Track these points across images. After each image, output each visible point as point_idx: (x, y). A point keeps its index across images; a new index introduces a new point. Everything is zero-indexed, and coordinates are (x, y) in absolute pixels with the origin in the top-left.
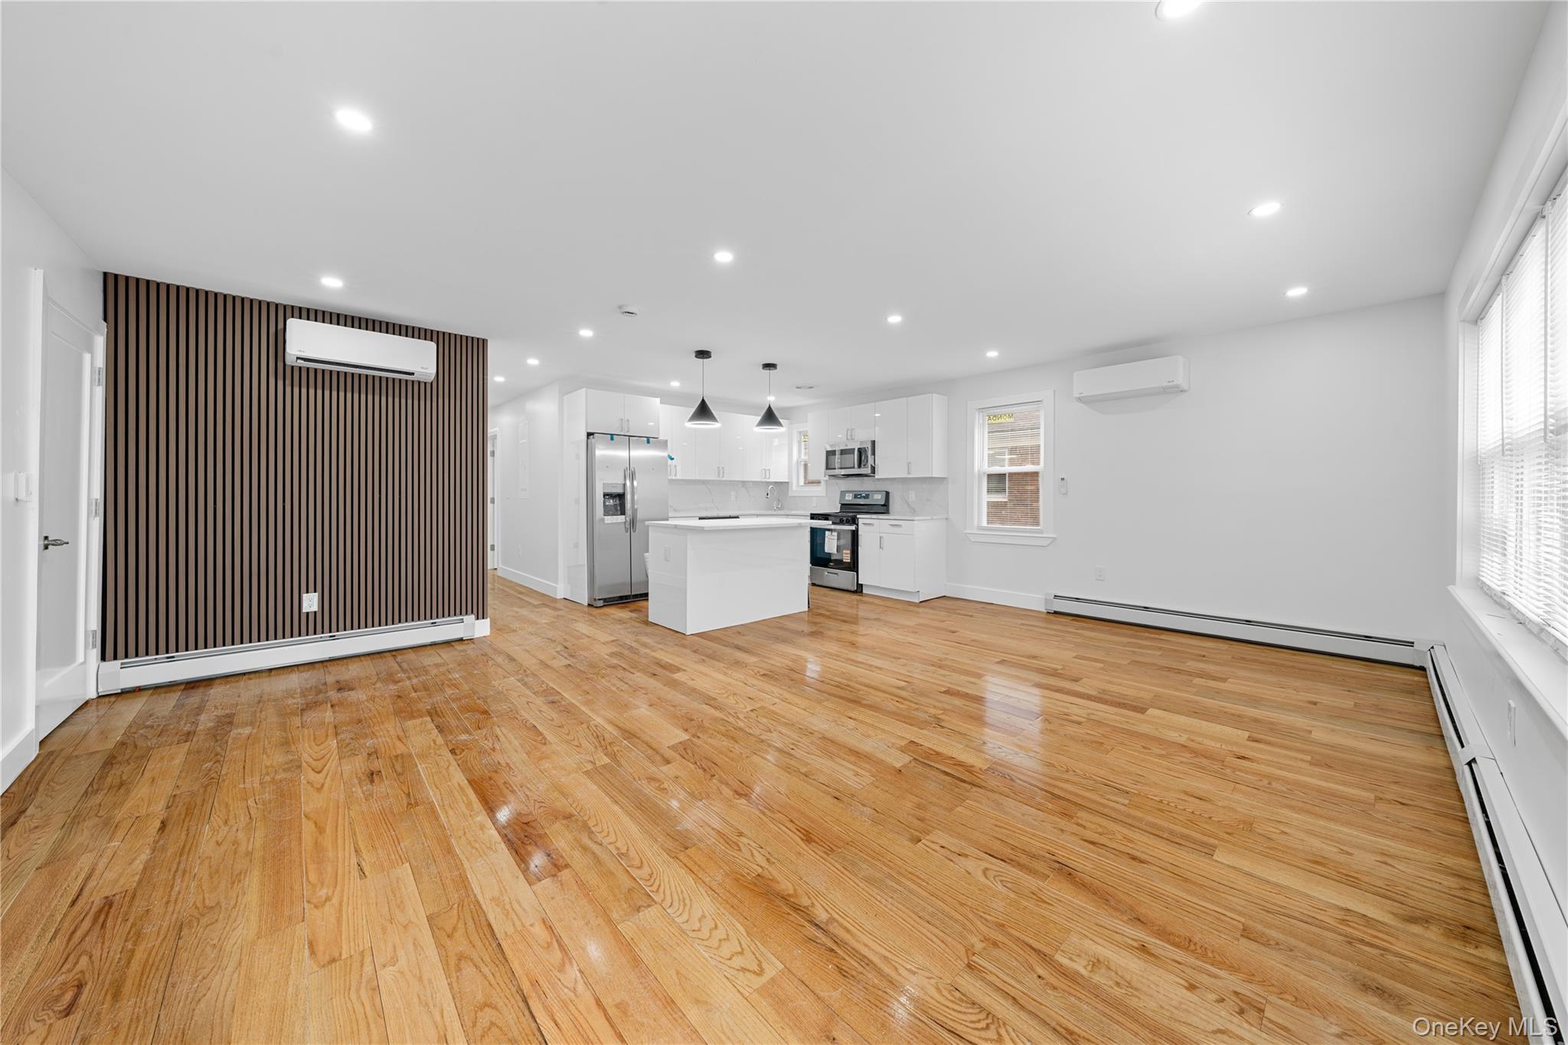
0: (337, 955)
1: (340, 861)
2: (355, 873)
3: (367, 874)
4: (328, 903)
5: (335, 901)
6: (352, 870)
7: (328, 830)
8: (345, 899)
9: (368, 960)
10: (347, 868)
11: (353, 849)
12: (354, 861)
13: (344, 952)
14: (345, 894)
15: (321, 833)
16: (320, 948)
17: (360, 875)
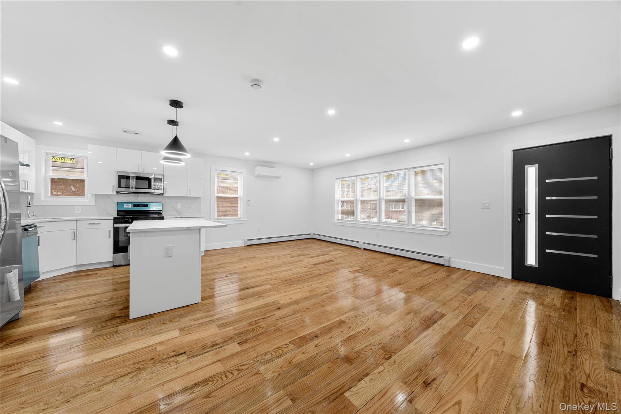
0: (499, 338)
1: (480, 358)
2: (479, 350)
3: (476, 347)
4: (493, 349)
5: (491, 348)
6: (479, 352)
7: (474, 373)
8: (488, 346)
9: (493, 332)
10: (480, 354)
11: (473, 358)
12: (476, 354)
13: (497, 337)
14: (487, 348)
15: (478, 375)
16: (502, 342)
17: (478, 348)
